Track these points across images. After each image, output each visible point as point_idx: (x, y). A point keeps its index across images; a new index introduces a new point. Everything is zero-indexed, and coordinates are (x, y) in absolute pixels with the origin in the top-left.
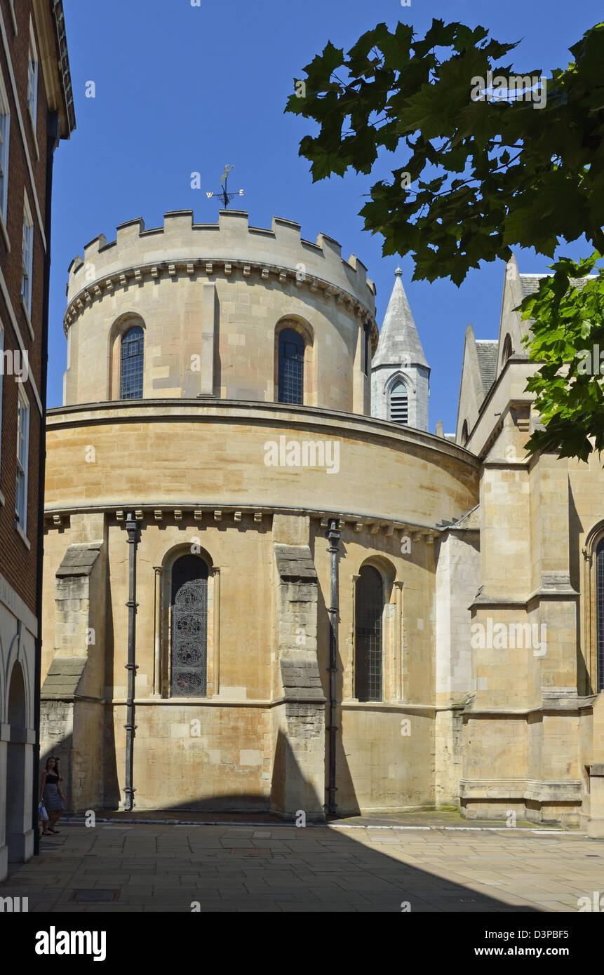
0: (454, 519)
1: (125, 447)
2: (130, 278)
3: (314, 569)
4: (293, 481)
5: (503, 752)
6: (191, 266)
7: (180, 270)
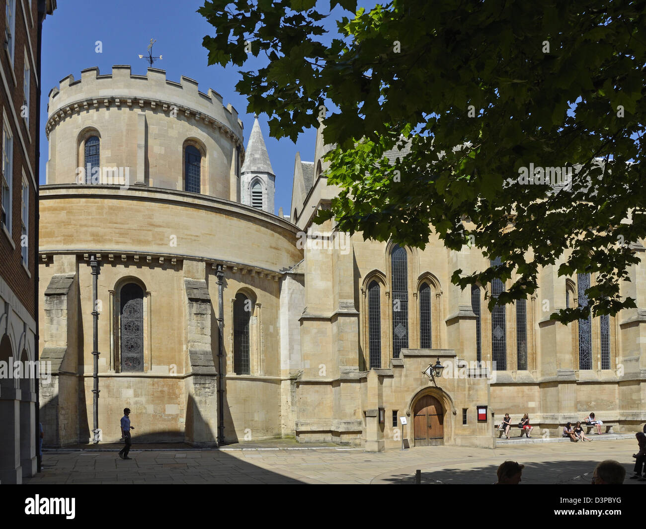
0: (289, 267)
1: (89, 214)
2: (90, 105)
3: (209, 294)
4: (195, 240)
5: (319, 404)
6: (130, 101)
7: (123, 103)
